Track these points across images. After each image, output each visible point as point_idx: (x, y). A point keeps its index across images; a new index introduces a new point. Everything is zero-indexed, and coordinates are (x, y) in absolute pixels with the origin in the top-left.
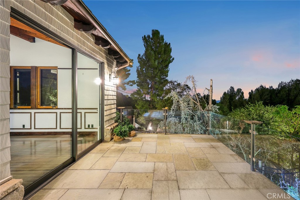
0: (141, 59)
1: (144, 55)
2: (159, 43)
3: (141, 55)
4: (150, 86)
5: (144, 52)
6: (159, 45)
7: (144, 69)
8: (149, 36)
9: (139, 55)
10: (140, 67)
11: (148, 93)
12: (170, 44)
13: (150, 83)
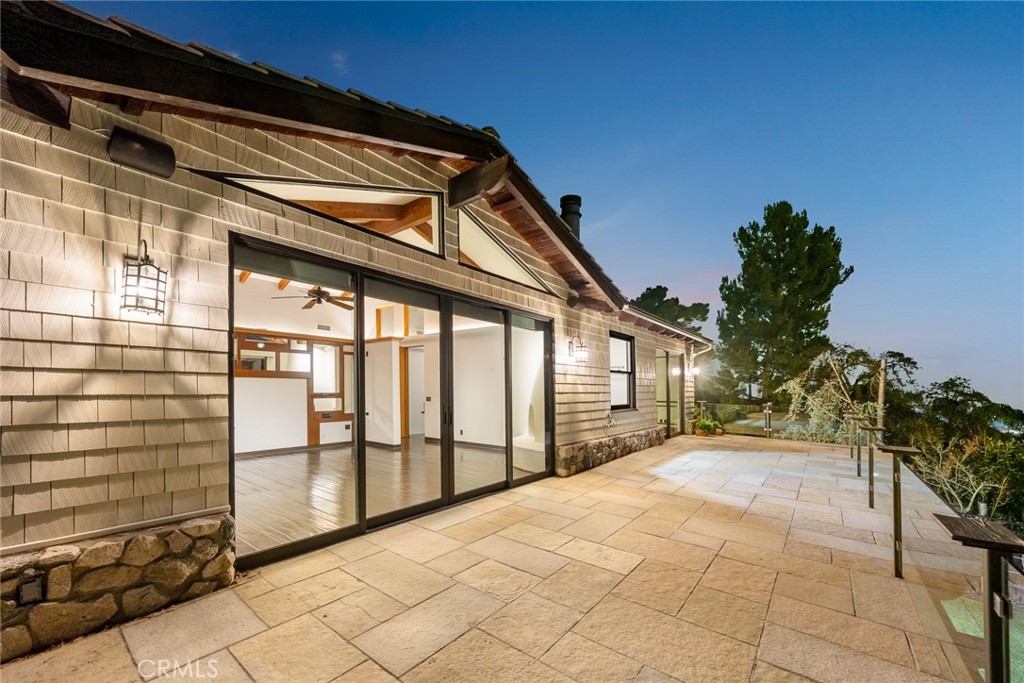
0: (729, 288)
1: (739, 279)
2: (792, 234)
3: (730, 280)
4: (760, 359)
5: (740, 271)
6: (790, 240)
7: (739, 316)
8: (755, 227)
9: (725, 280)
10: (726, 312)
11: (753, 379)
12: (832, 229)
13: (761, 350)
